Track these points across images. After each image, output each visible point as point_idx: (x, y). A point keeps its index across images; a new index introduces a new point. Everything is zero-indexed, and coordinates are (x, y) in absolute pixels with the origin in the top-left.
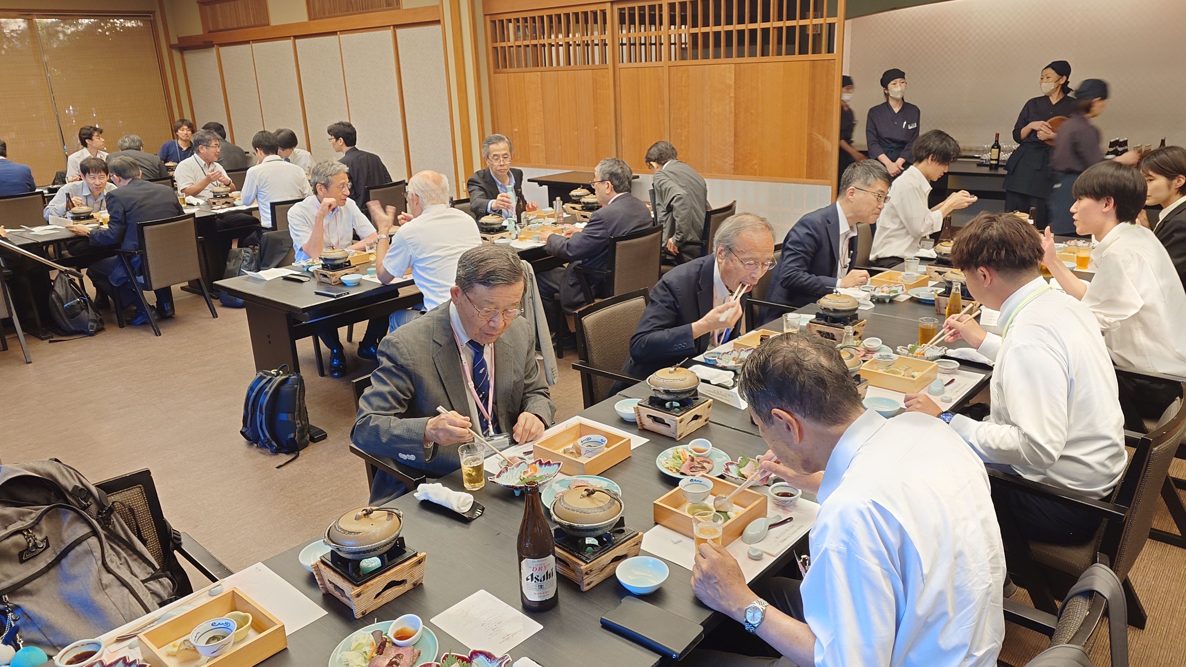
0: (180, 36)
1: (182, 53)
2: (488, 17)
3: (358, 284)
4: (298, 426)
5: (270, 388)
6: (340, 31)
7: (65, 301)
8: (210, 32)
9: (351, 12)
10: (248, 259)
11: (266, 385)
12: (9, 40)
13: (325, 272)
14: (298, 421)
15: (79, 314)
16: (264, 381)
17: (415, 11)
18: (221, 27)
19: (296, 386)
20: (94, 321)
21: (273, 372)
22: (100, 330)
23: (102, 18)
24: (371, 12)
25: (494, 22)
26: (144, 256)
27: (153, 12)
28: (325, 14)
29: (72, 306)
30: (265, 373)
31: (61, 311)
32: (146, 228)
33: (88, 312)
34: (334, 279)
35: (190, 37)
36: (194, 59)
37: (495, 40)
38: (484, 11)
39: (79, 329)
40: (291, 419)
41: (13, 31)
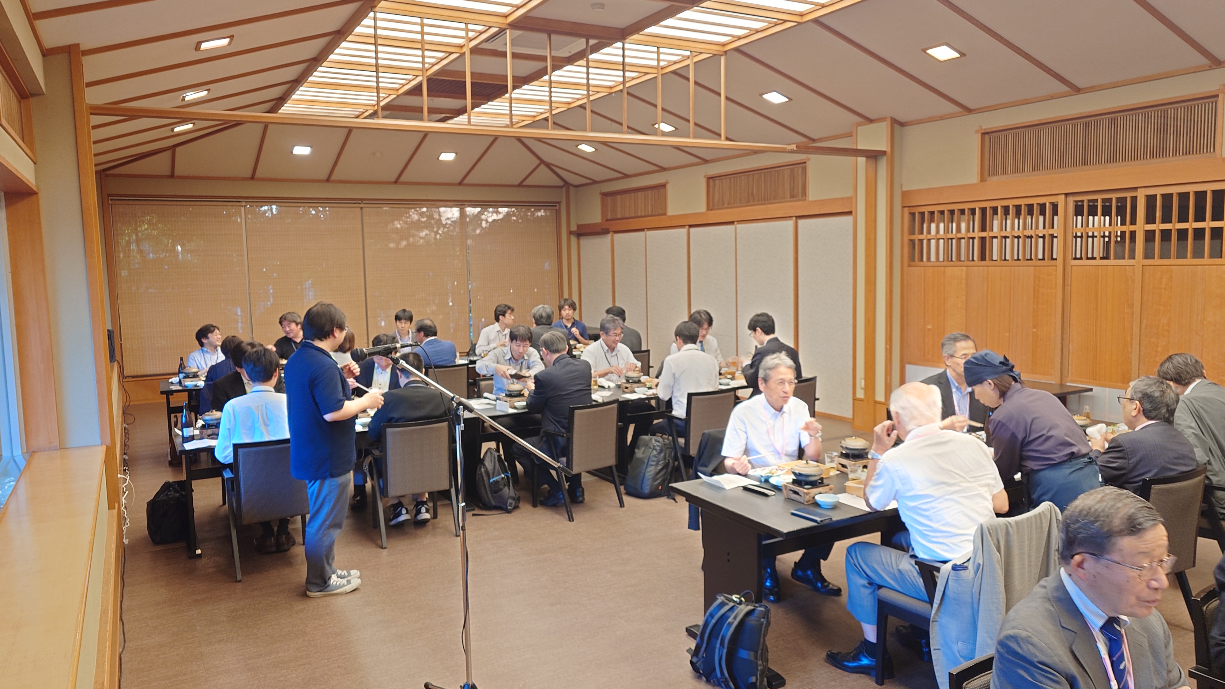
0: (579, 223)
1: (578, 239)
2: (906, 210)
3: (835, 507)
4: (759, 668)
5: (735, 618)
6: (737, 221)
7: (491, 476)
8: (607, 220)
9: (752, 203)
10: (658, 448)
11: (728, 614)
12: (444, 226)
13: (796, 488)
14: (760, 662)
15: (501, 490)
16: (726, 608)
17: (823, 202)
18: (619, 216)
19: (762, 620)
20: (513, 499)
21: (735, 597)
22: (516, 507)
23: (517, 207)
24: (773, 203)
25: (913, 214)
26: (570, 440)
27: (559, 203)
28: (723, 205)
29: (497, 482)
30: (727, 599)
31: (487, 485)
32: (577, 412)
33: (509, 489)
34: (807, 498)
35: (589, 224)
36: (589, 244)
37: (912, 232)
38: (902, 203)
39: (498, 504)
40: (752, 658)
41: (448, 219)
